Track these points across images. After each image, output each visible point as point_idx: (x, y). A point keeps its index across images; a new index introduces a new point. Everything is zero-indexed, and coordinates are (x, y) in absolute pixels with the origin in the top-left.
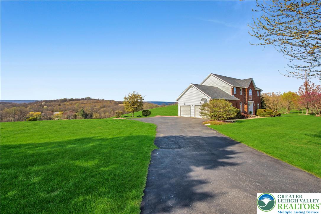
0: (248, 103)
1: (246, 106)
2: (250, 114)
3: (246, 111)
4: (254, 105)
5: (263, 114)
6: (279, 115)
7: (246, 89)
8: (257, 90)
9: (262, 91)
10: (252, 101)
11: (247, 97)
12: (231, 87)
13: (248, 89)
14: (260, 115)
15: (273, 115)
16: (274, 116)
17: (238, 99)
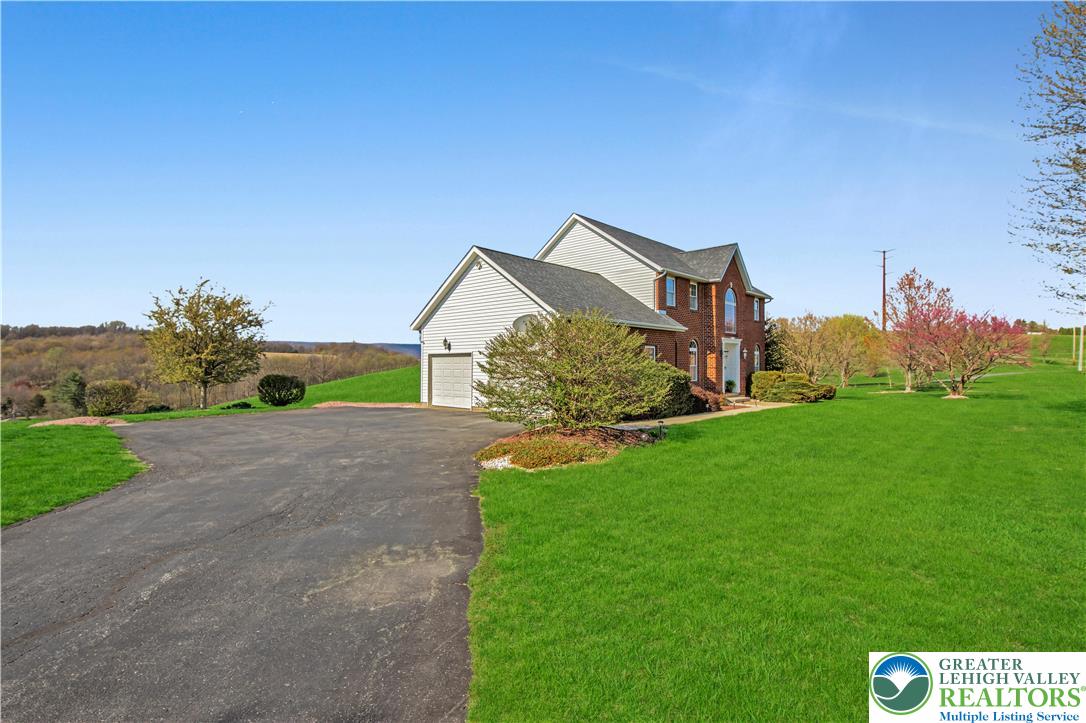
0: (720, 344)
1: (711, 360)
2: (728, 390)
3: (714, 380)
4: (742, 353)
5: (775, 391)
6: (829, 395)
7: (713, 287)
8: (753, 297)
9: (771, 299)
10: (736, 336)
11: (718, 319)
12: (654, 275)
13: (721, 287)
14: (763, 397)
15: (812, 395)
16: (816, 400)
17: (681, 328)
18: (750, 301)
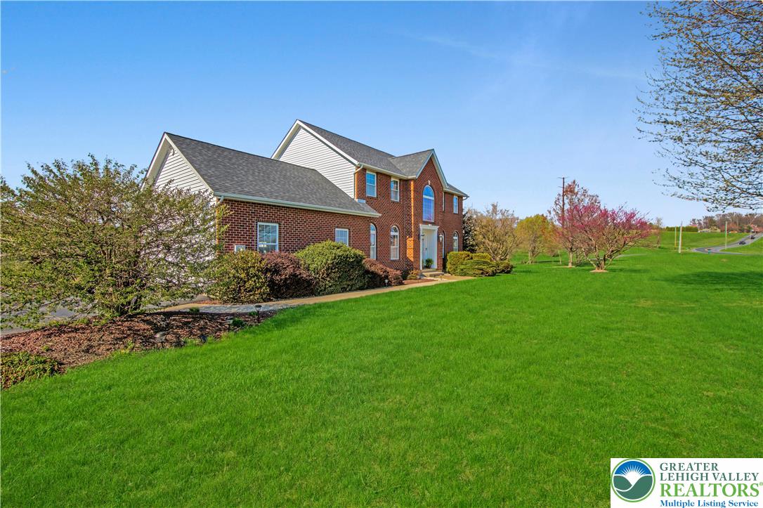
0: (418, 229)
1: (410, 243)
2: (428, 267)
3: (412, 259)
4: (438, 238)
5: (462, 267)
6: (508, 270)
7: (412, 183)
8: (453, 194)
9: (467, 197)
10: (433, 224)
11: (416, 209)
12: (354, 169)
13: (420, 182)
14: (454, 272)
15: (490, 270)
16: (494, 274)
17: (378, 215)
18: (449, 198)
